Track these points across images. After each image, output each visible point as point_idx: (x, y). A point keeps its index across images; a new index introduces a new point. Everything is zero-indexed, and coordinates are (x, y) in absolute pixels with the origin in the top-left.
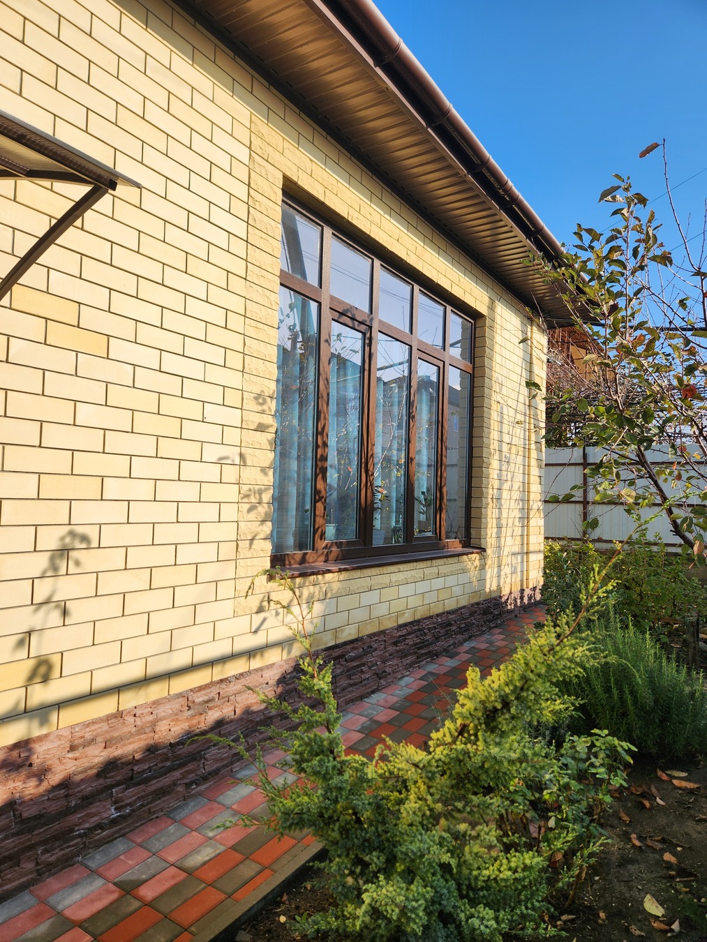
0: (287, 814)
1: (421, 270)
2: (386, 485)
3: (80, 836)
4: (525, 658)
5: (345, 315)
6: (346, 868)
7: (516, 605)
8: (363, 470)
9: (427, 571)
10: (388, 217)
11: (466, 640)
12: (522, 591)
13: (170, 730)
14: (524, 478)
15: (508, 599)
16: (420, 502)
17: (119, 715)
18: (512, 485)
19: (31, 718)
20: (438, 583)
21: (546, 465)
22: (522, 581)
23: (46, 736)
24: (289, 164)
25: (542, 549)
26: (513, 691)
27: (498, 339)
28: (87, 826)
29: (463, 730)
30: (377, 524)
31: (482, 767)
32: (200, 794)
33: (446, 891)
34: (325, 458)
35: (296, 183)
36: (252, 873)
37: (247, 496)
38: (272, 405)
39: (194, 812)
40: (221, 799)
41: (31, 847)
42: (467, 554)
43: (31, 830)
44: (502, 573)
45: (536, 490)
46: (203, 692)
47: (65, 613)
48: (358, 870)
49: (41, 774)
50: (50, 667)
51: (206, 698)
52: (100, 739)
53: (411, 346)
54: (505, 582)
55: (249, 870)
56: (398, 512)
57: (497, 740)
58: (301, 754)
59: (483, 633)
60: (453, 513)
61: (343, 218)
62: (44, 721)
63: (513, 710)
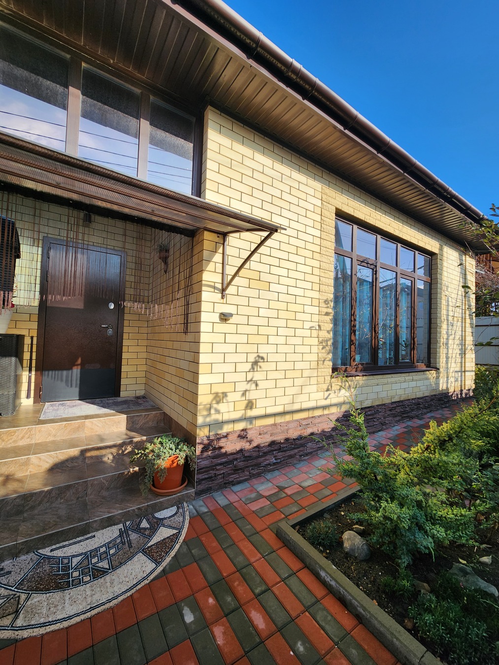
0: (345, 471)
1: (401, 237)
2: (384, 337)
3: (263, 466)
4: (461, 418)
5: (364, 262)
6: (371, 497)
7: (457, 397)
8: (373, 331)
9: (407, 378)
10: (384, 216)
11: (428, 412)
12: (461, 390)
13: (293, 434)
14: (462, 333)
15: (453, 394)
16: (402, 345)
17: (275, 425)
18: (455, 337)
19: (247, 421)
20: (413, 384)
21: (476, 326)
22: (461, 386)
23: (252, 428)
24: (338, 202)
25: (474, 369)
26: (455, 433)
27: (445, 264)
28: (265, 463)
29: (428, 448)
30: (380, 355)
31: (438, 465)
32: (305, 460)
33: (419, 515)
34: (355, 326)
35: (341, 210)
36: (329, 494)
37: (322, 343)
38: (332, 304)
39: (303, 466)
40: (313, 463)
41: (247, 467)
42: (428, 371)
43: (248, 461)
44: (449, 381)
45: (470, 339)
46: (305, 421)
47: (257, 385)
48: (377, 499)
49: (250, 442)
50: (252, 404)
51: (307, 423)
52: (269, 433)
53: (397, 273)
54: (451, 386)
55: (327, 492)
56: (390, 350)
57: (446, 454)
58: (351, 448)
59: (438, 410)
60: (420, 351)
61: (362, 220)
62: (251, 423)
63: (454, 441)
